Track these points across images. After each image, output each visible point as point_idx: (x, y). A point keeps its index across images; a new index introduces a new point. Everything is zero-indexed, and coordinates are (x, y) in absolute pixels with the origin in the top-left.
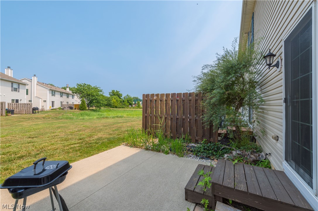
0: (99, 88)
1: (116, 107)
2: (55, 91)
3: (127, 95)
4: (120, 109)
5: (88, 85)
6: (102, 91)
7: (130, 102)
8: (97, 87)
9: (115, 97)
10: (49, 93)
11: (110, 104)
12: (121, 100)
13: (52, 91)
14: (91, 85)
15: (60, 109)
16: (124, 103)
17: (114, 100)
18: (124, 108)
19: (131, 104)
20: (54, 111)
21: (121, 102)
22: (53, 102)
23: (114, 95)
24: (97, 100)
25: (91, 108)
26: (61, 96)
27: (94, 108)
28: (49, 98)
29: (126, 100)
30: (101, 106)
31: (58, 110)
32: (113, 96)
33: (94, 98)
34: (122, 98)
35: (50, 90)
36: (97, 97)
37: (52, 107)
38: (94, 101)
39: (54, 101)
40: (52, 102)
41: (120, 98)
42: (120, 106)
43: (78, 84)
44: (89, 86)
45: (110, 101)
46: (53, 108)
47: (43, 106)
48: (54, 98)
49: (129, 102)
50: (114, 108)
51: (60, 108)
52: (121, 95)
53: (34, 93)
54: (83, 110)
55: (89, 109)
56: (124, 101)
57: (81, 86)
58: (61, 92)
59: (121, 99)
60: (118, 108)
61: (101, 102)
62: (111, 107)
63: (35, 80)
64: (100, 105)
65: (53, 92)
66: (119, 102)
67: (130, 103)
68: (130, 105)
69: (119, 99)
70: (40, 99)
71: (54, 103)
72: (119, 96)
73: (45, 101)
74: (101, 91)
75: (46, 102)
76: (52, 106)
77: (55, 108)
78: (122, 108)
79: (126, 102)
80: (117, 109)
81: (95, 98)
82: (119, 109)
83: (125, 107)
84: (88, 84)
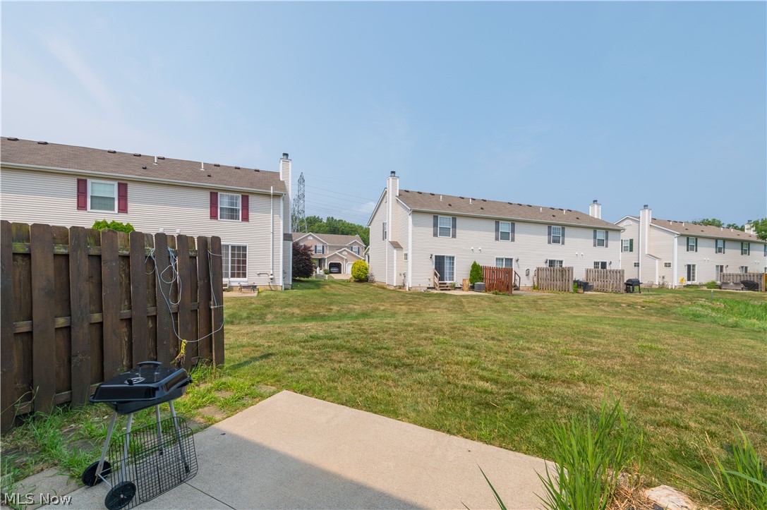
2: (697, 238)
10: (679, 244)
13: (688, 237)
15: (712, 285)
20: (692, 290)
22: (690, 269)
26: (719, 250)
28: (678, 255)
31: (705, 288)
35: (682, 235)
37: (689, 280)
39: (694, 266)
40: (689, 266)
46: (689, 283)
47: (663, 277)
48: (692, 258)
51: (714, 283)
53: (644, 246)
58: (716, 240)
63: (646, 216)
65: (691, 242)
70: (657, 261)
71: (694, 270)
73: (668, 265)
75: (670, 266)
76: (686, 278)
77: (696, 282)
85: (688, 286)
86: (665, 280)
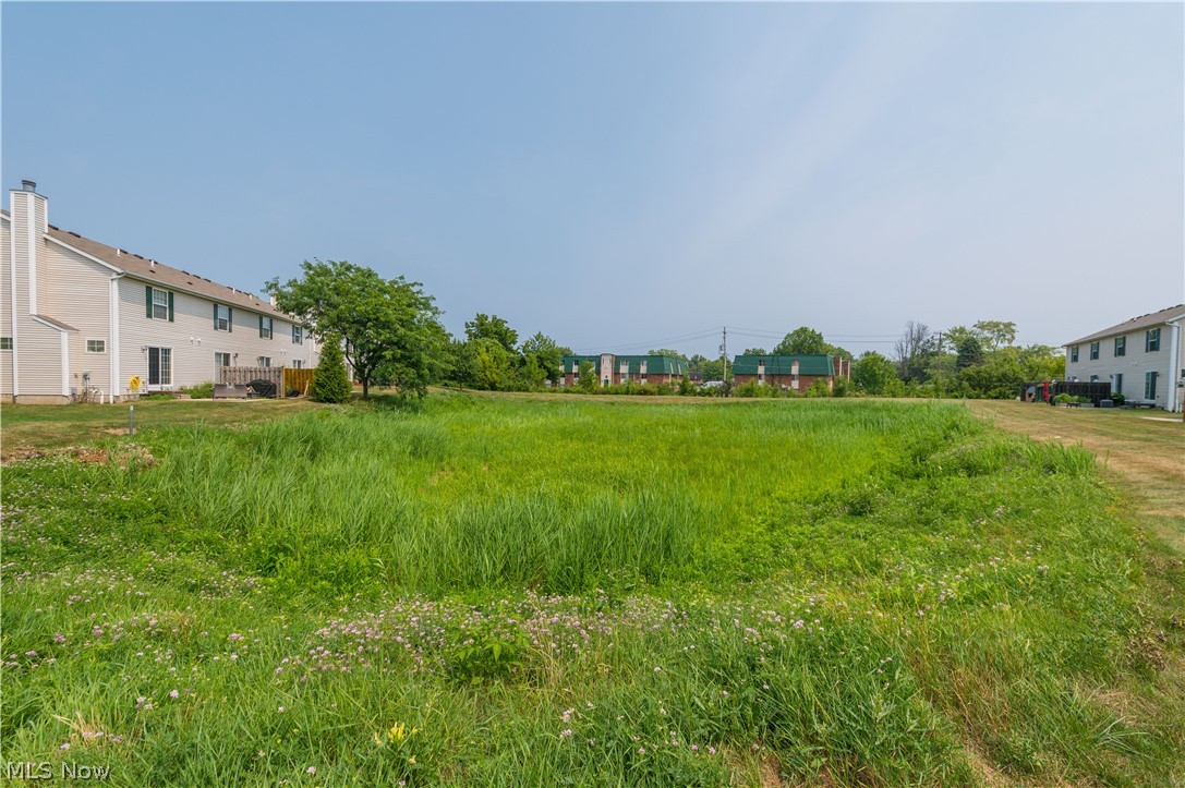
0: (415, 289)
1: (493, 387)
2: (172, 291)
3: (539, 337)
4: (513, 395)
5: (358, 269)
6: (433, 304)
7: (550, 365)
8: (408, 281)
9: (488, 342)
10: (127, 299)
11: (469, 374)
12: (512, 355)
13: (149, 287)
14: (375, 270)
16: (524, 370)
17: (486, 357)
18: (527, 390)
19: (552, 376)
20: (155, 402)
21: (512, 364)
22: (158, 356)
23: (487, 335)
24: (404, 348)
25: (374, 391)
26: (221, 325)
27: (392, 391)
28: (124, 324)
29: (533, 356)
30: (426, 383)
31: (187, 398)
32: (478, 340)
33: (386, 335)
34: (515, 347)
35: (135, 278)
36: (402, 331)
37: (154, 381)
38: (388, 354)
39: (167, 351)
40: (154, 352)
41: (509, 350)
42: (511, 383)
43: (309, 267)
44: (370, 274)
45: (466, 358)
46: (155, 388)
47: (84, 378)
48: (159, 333)
49: (545, 367)
50: (484, 389)
51: (208, 386)
52: (514, 335)
53: (24, 293)
54: (330, 401)
55: (366, 397)
56: (527, 359)
57: (325, 272)
58: (215, 303)
59: (512, 351)
60: (502, 390)
61: (426, 359)
62: (471, 387)
64: (421, 376)
65: (158, 298)
66: (504, 366)
67: (548, 370)
68: (548, 378)
69: (504, 353)
70: (66, 335)
71: (167, 359)
72: (505, 337)
73: (96, 347)
74: (427, 306)
75: (101, 349)
76: (145, 374)
77: (172, 386)
78: (519, 390)
79: (534, 366)
80: (498, 393)
81: (395, 339)
82: (505, 394)
83: (531, 388)
84: (364, 267)
85: (151, 394)
86: (90, 383)
